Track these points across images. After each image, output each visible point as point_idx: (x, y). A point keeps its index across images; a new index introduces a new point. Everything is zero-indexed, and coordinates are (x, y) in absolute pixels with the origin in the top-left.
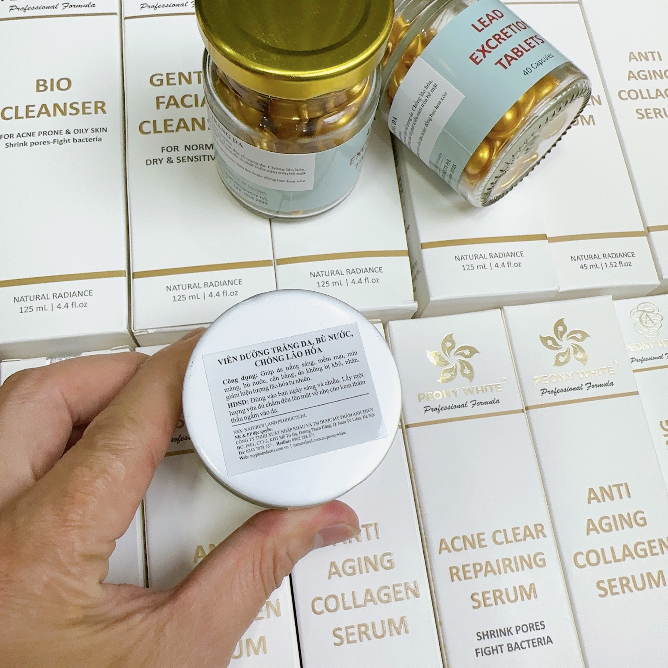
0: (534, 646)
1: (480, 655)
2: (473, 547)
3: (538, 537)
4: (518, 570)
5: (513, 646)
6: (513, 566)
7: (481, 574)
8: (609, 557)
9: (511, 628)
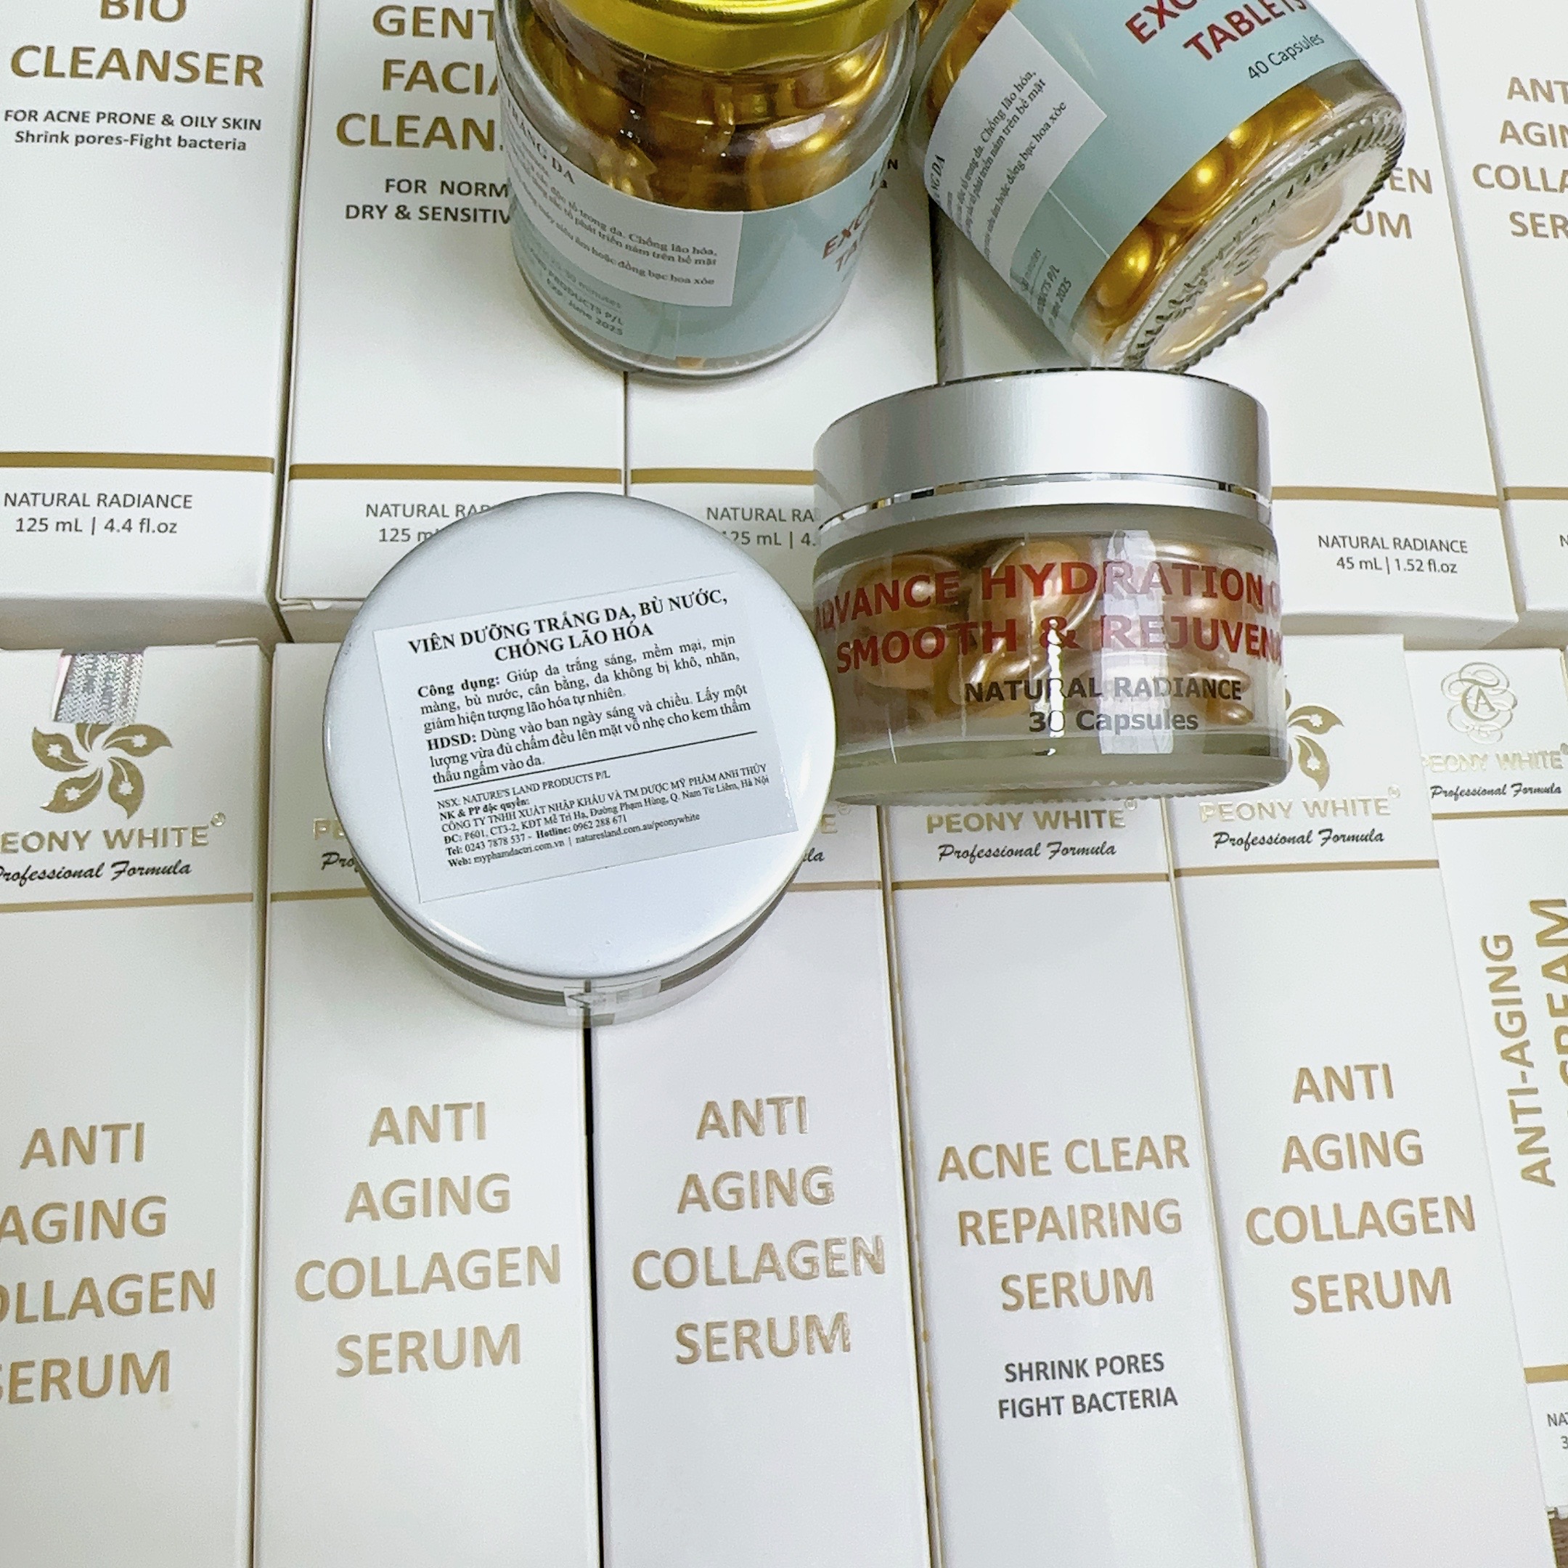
0: (1133, 1407)
1: (1008, 1414)
2: (1019, 1171)
3: (1170, 1165)
4: (1115, 1234)
5: (1086, 1403)
6: (1106, 1223)
7: (1030, 1235)
8: (1328, 1226)
9: (1084, 1361)
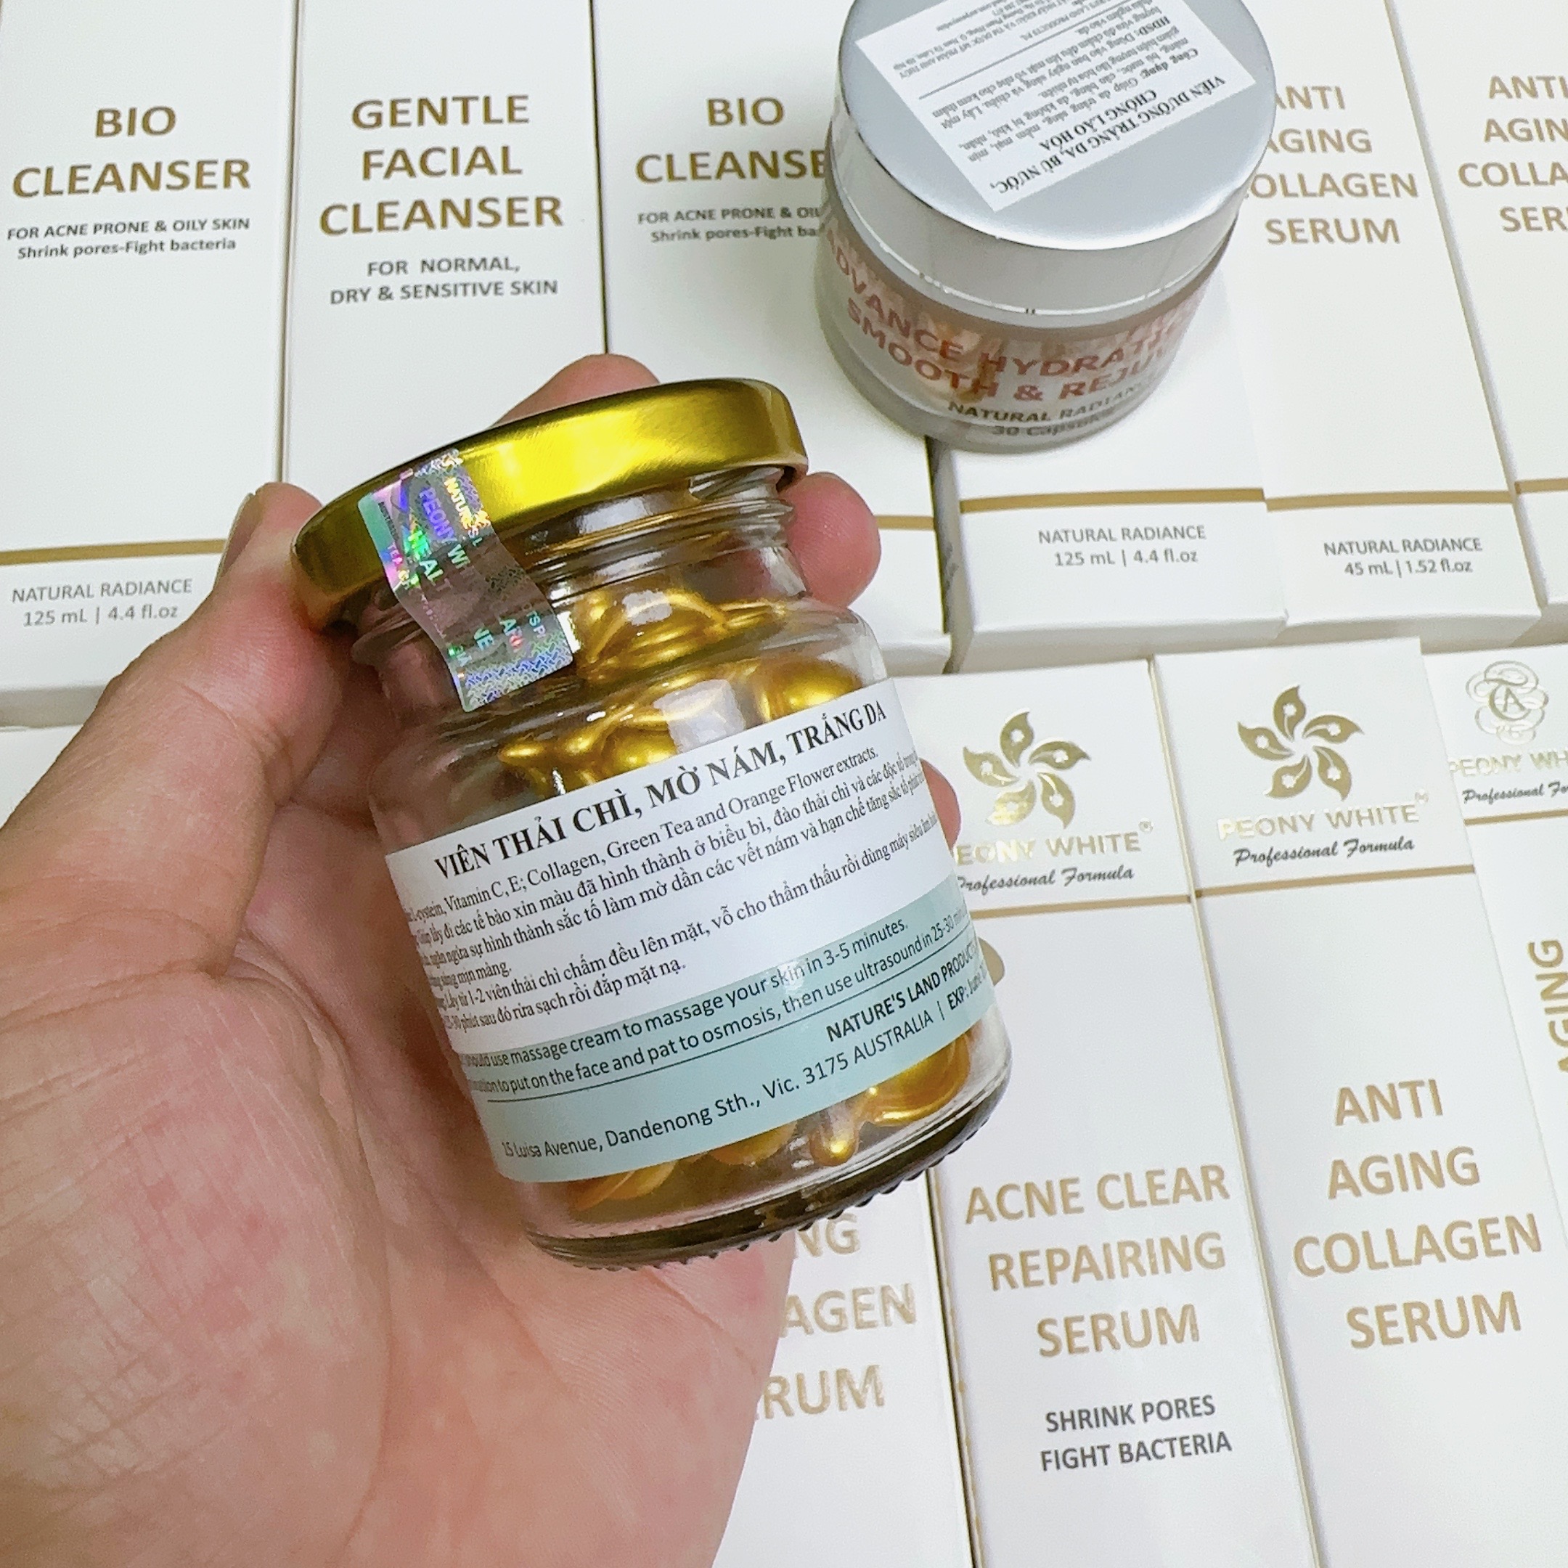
0: (1184, 1454)
1: (1052, 1466)
2: (1050, 1210)
3: (1209, 1197)
4: (1154, 1271)
5: (1134, 1451)
6: (1145, 1260)
7: (1065, 1277)
8: (1382, 1253)
9: (1130, 1407)
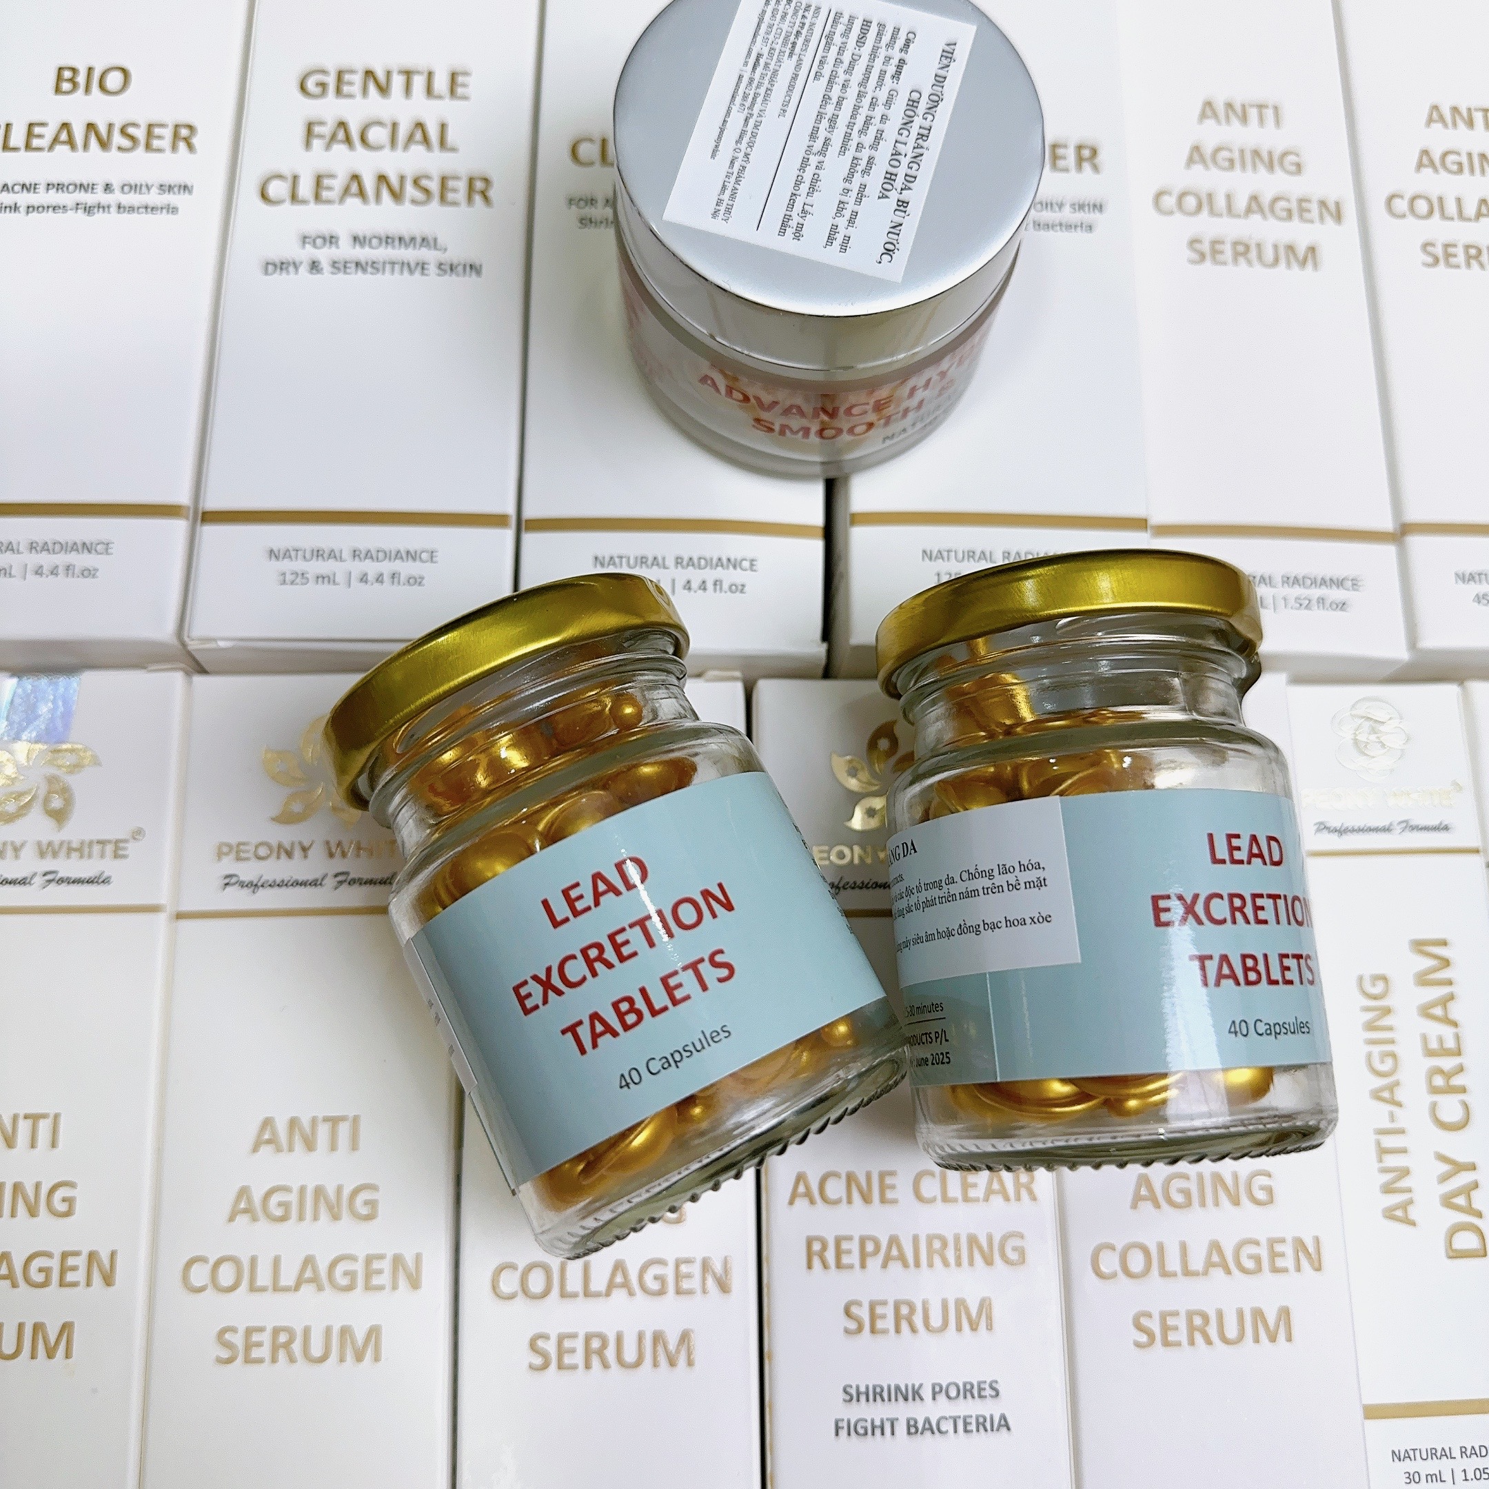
0: (966, 1431)
1: (843, 1433)
2: (867, 1199)
3: (1018, 1198)
4: (959, 1264)
5: (920, 1426)
6: (950, 1254)
7: (874, 1263)
8: (1174, 1264)
9: (921, 1385)
